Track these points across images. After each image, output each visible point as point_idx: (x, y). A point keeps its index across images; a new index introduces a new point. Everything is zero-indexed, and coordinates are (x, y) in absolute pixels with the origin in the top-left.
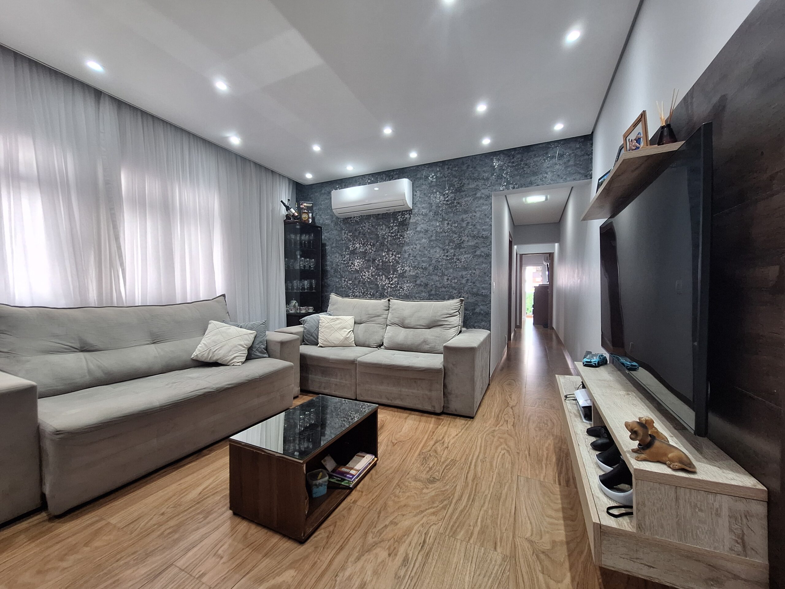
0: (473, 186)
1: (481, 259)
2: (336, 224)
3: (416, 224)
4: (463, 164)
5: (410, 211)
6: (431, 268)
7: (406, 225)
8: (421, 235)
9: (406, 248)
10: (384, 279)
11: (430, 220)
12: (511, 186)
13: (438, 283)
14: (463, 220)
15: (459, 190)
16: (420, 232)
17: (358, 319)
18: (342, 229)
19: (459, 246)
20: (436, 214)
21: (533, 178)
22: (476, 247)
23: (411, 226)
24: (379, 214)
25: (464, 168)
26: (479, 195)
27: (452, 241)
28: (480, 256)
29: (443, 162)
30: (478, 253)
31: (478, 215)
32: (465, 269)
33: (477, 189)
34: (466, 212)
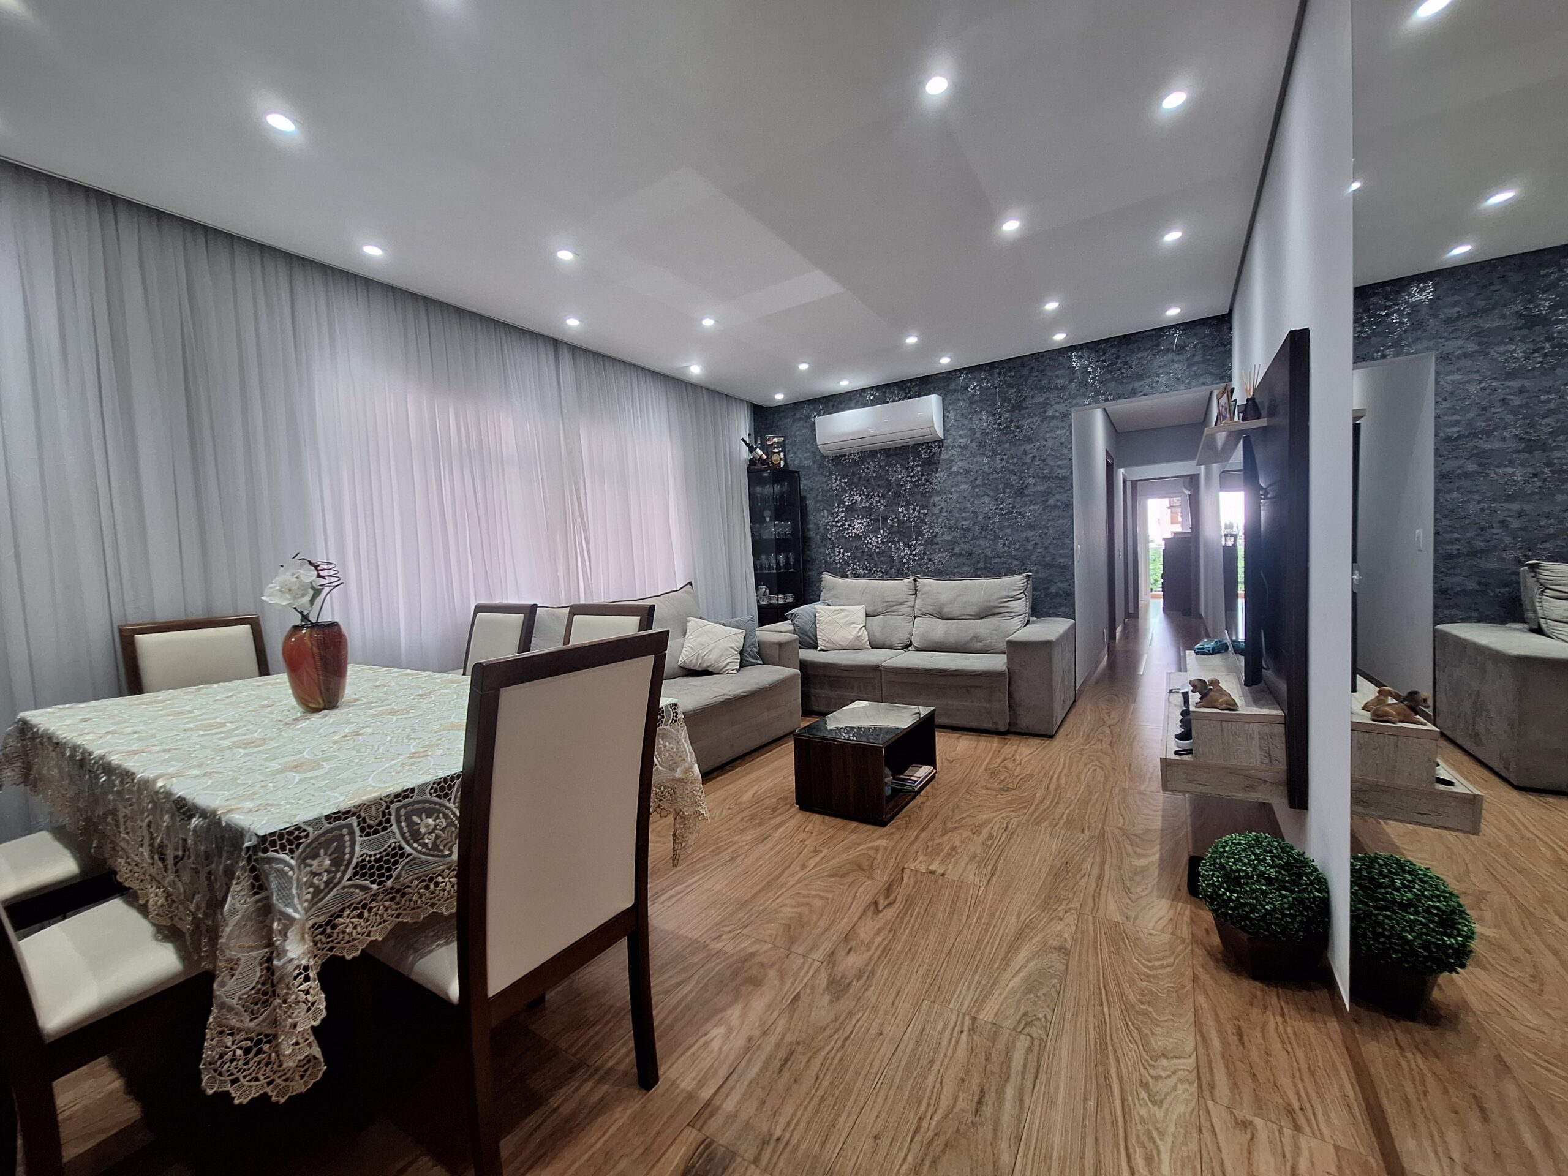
0: (1041, 400)
1: (1057, 512)
2: (821, 466)
3: (951, 461)
4: (1023, 365)
5: (940, 443)
6: (977, 528)
7: (935, 463)
8: (959, 478)
9: (936, 499)
10: (902, 548)
11: (973, 455)
12: (1102, 398)
13: (989, 550)
14: (1025, 453)
15: (1018, 407)
16: (958, 473)
17: (871, 609)
18: (831, 474)
19: (1021, 493)
20: (982, 445)
21: (1137, 385)
22: (1048, 493)
23: (942, 466)
24: (890, 449)
25: (1026, 371)
26: (1050, 413)
27: (1009, 486)
28: (1055, 507)
29: (992, 365)
30: (1051, 502)
31: (1050, 443)
32: (1031, 527)
33: (1046, 404)
34: (1029, 440)
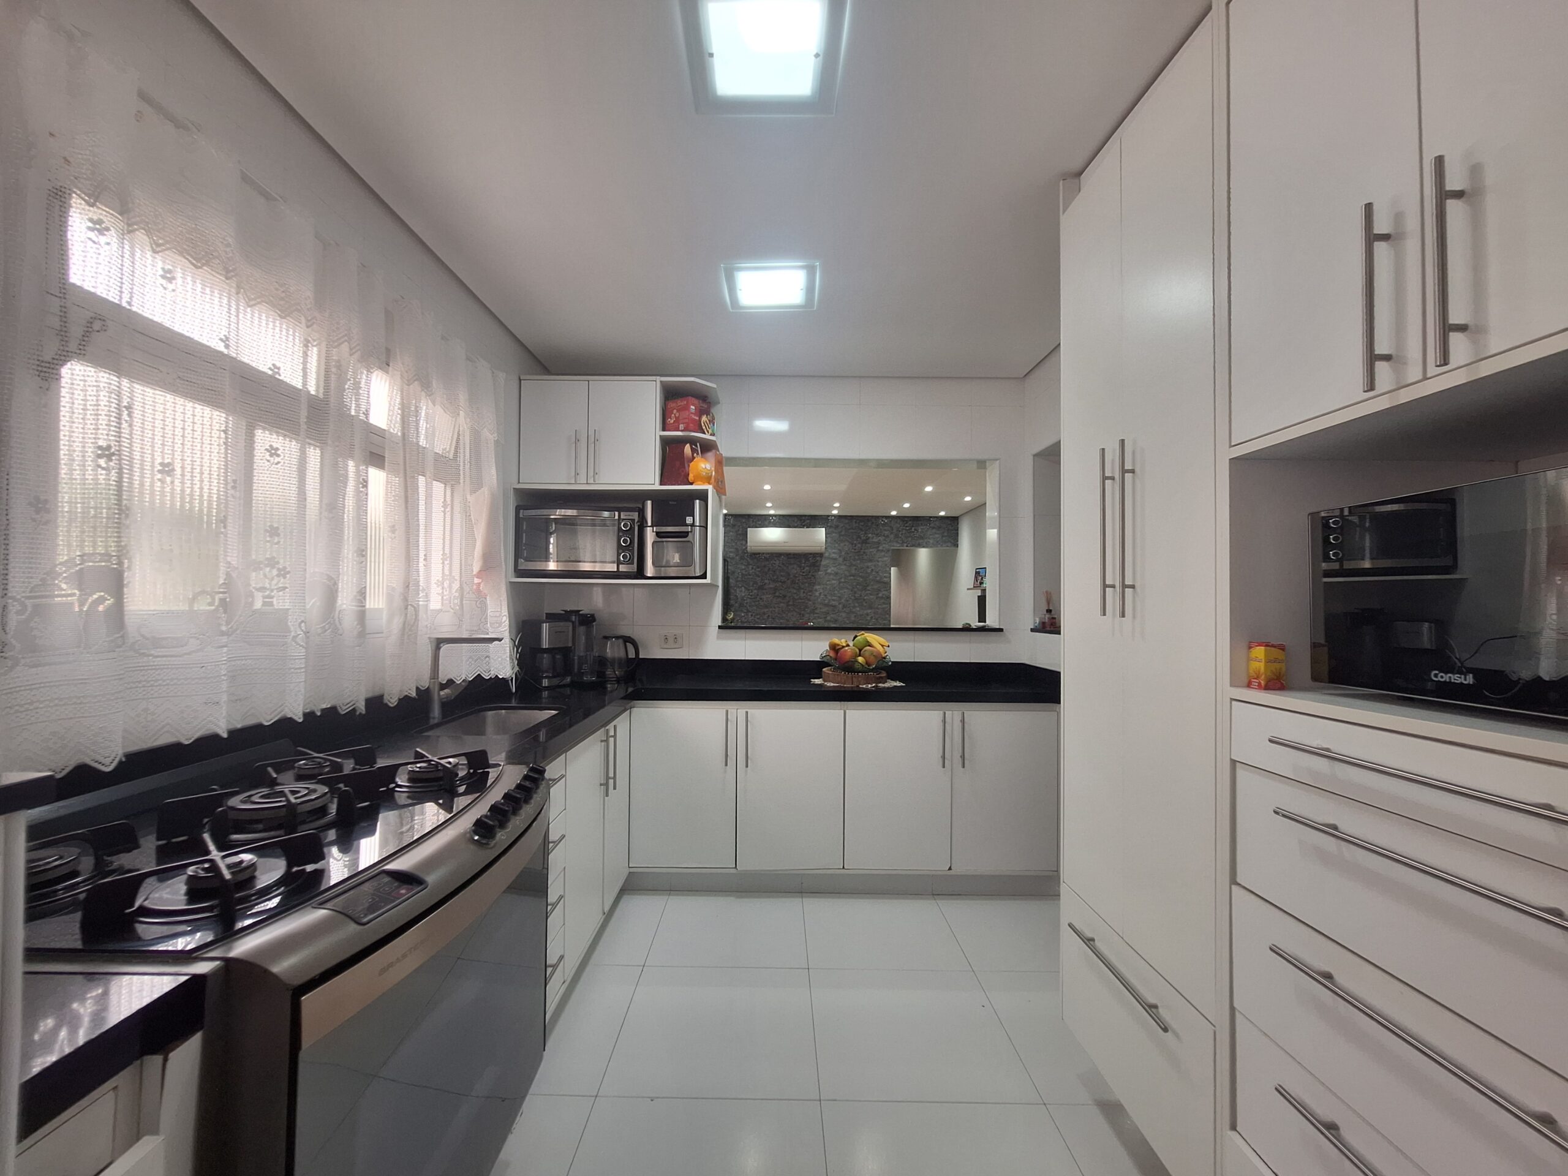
0: (876, 540)
2: (742, 558)
3: (827, 566)
4: (868, 520)
5: (821, 555)
6: (841, 606)
7: (817, 566)
8: (832, 577)
9: (817, 587)
11: (840, 564)
12: (905, 545)
14: (868, 567)
15: (865, 542)
16: (830, 574)
18: (749, 564)
20: (844, 559)
21: (921, 541)
23: (822, 568)
24: (790, 554)
25: (870, 524)
26: (880, 548)
27: (858, 584)
28: (882, 598)
29: (852, 517)
30: (880, 595)
31: (880, 564)
33: (879, 543)
34: (871, 561)
